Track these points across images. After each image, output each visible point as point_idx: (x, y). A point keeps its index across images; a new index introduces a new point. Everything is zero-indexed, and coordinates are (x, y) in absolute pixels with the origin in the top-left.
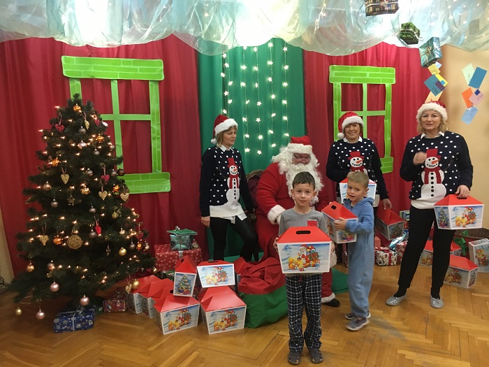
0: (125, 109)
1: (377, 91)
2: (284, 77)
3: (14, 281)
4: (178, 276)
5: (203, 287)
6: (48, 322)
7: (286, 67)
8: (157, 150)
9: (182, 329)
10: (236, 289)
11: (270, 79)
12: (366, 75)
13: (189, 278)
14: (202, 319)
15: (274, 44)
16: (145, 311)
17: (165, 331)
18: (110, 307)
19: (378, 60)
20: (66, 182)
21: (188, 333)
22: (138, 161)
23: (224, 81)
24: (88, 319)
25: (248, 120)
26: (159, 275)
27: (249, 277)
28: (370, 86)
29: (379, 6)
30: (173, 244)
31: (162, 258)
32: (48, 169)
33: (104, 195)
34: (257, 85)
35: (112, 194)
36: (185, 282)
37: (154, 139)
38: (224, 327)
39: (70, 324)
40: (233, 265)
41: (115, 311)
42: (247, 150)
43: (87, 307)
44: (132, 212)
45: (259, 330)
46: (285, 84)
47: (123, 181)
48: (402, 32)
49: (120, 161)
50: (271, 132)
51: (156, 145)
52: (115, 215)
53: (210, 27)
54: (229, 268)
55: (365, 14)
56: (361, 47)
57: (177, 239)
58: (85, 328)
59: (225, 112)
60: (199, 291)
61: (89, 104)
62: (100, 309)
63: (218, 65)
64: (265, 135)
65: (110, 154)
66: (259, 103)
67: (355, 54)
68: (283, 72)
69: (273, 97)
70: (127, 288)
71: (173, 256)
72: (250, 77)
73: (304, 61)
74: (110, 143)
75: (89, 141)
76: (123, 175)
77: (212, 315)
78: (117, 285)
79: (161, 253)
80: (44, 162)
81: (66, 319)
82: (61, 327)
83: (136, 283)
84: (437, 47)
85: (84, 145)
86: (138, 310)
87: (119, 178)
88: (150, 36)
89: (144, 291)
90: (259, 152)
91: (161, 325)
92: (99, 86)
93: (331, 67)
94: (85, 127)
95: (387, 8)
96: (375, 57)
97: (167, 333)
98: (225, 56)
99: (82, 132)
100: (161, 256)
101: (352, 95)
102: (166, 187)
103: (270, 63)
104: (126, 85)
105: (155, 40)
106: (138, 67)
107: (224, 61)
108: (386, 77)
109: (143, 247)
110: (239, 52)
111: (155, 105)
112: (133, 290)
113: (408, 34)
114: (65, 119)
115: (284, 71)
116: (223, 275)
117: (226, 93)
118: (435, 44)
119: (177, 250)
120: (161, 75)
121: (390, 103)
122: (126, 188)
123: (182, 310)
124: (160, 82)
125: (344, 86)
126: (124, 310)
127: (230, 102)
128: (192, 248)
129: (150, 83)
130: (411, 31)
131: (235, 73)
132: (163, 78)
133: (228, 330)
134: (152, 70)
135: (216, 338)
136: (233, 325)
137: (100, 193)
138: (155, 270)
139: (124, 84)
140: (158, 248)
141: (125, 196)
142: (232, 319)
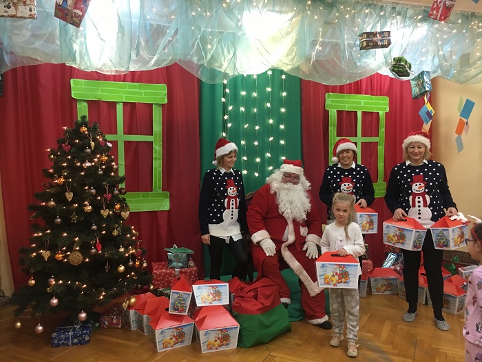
0: (129, 131)
1: (371, 118)
2: (282, 102)
3: (14, 295)
4: (174, 295)
5: (198, 305)
6: (46, 336)
7: (284, 94)
8: (158, 169)
9: (176, 347)
10: (230, 309)
11: (269, 105)
12: (360, 103)
13: (185, 296)
14: (195, 337)
15: (273, 72)
16: (141, 328)
17: (160, 349)
18: (106, 323)
19: (372, 89)
20: (70, 200)
21: (181, 351)
22: (139, 180)
23: (225, 106)
24: (85, 334)
25: (246, 143)
26: (155, 292)
27: (243, 297)
28: (364, 113)
29: (372, 41)
30: (170, 261)
31: (159, 275)
32: (53, 187)
33: (105, 213)
34: (255, 110)
35: (113, 212)
36: (181, 300)
37: (156, 159)
38: (217, 346)
39: (67, 339)
40: (228, 284)
41: (111, 327)
42: (245, 172)
43: (85, 322)
44: (131, 230)
45: (251, 350)
46: (283, 110)
47: (125, 200)
48: (394, 66)
49: (122, 179)
50: (268, 155)
51: (157, 165)
52: (115, 233)
53: (212, 57)
54: (224, 287)
55: (359, 48)
56: (356, 77)
57: (174, 257)
58: (82, 343)
59: (224, 134)
60: (194, 310)
61: (95, 126)
62: (97, 325)
63: (219, 91)
64: (263, 157)
65: (112, 174)
66: (257, 128)
67: (350, 84)
68: (281, 99)
69: (271, 121)
70: (124, 304)
71: (170, 274)
72: (249, 102)
73: (301, 88)
74: (113, 163)
75: (94, 161)
76: (125, 193)
77: (206, 334)
78: (115, 301)
79: (158, 270)
80: (50, 180)
81: (64, 333)
82: (58, 341)
83: (133, 300)
84: (428, 80)
85: (88, 164)
86: (134, 327)
87: (121, 196)
88: (156, 64)
89: (140, 308)
90: (256, 174)
91: (156, 343)
92: (105, 109)
93: (327, 94)
94: (90, 147)
95: (379, 43)
96: (369, 86)
97: (161, 351)
98: (225, 82)
99: (88, 152)
100: (158, 273)
101: (347, 122)
102: (165, 205)
103: (269, 89)
104: (131, 107)
105: (160, 67)
106: (143, 91)
107: (225, 87)
108: (380, 105)
109: (141, 265)
110: (239, 80)
111: (157, 127)
112: (130, 307)
113: (400, 67)
114: (72, 139)
115: (282, 96)
116: (217, 294)
117: (226, 117)
118: (425, 78)
119: (173, 268)
120: (164, 98)
121: (383, 130)
122: (127, 206)
123: (177, 328)
124: (163, 105)
125: (340, 113)
126: (120, 327)
127: (229, 125)
128: (188, 266)
129: (154, 106)
130: (402, 65)
131: (235, 98)
132: (166, 102)
133: (221, 349)
134: (156, 94)
135: (209, 356)
136: (226, 345)
137: (102, 211)
138: (152, 287)
139: (129, 106)
140: (155, 265)
141: (125, 215)
142: (225, 338)
